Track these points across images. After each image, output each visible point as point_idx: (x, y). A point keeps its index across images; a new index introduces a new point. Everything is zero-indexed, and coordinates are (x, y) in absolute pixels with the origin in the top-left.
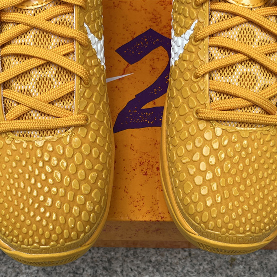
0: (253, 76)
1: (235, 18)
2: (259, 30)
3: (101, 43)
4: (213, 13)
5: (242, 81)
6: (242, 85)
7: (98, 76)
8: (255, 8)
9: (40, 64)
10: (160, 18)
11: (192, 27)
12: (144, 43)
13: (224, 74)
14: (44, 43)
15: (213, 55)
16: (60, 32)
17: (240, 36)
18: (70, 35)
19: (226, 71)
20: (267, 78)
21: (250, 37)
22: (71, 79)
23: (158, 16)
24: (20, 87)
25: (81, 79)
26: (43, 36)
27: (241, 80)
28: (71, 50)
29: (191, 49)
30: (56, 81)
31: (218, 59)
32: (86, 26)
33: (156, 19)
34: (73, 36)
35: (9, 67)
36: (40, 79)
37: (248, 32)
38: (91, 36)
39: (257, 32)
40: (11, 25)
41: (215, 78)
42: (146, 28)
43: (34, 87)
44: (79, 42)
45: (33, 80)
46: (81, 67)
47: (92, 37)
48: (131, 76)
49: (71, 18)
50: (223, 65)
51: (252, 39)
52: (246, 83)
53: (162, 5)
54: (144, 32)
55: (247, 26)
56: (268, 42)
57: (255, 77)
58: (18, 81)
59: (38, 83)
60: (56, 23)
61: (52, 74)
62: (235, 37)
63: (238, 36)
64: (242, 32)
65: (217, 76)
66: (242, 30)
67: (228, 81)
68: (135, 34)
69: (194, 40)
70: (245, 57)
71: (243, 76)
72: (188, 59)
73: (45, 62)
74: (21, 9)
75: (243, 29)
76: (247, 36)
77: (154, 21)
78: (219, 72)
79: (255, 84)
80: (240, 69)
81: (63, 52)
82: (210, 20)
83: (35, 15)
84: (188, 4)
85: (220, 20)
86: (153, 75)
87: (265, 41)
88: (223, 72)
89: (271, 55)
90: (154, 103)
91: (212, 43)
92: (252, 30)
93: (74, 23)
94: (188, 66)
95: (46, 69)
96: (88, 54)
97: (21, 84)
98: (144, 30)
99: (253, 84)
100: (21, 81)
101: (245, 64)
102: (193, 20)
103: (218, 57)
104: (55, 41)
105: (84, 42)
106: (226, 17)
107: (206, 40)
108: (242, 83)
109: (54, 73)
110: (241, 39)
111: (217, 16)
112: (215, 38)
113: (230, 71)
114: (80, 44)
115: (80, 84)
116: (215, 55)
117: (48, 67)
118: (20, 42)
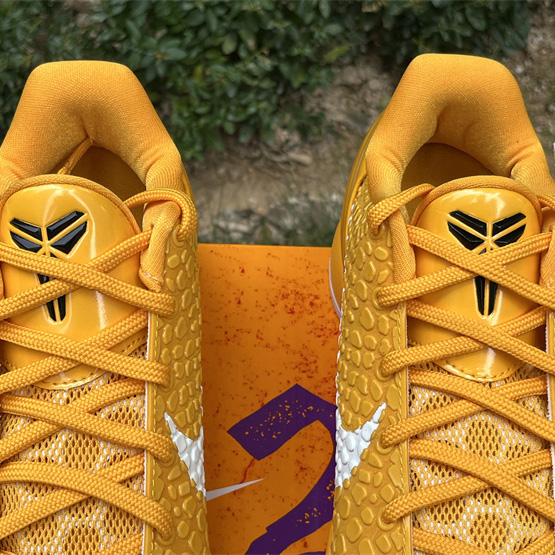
0: (501, 523)
1: (460, 402)
2: (508, 427)
3: (196, 444)
4: (415, 391)
5: (479, 532)
6: (479, 540)
7: (190, 516)
8: (497, 381)
9: (75, 501)
10: (315, 362)
11: (377, 416)
12: (285, 414)
13: (443, 517)
14: (84, 457)
15: (419, 477)
16: (117, 437)
17: (470, 438)
18: (136, 442)
19: (446, 510)
20: (528, 524)
21: (490, 441)
22: (134, 529)
23: (312, 359)
24: (32, 549)
25: (155, 530)
26: (83, 442)
27: (475, 530)
28: (138, 470)
29: (376, 461)
30: (105, 535)
31: (429, 486)
32: (168, 418)
33: (307, 365)
34: (141, 443)
35: (12, 504)
36: (73, 531)
37: (487, 431)
38: (177, 437)
39: (504, 430)
40: (21, 421)
41: (425, 525)
42: (289, 382)
43: (60, 548)
44: (152, 454)
45: (59, 533)
46: (155, 506)
47: (179, 439)
48: (259, 484)
49: (139, 404)
50: (439, 499)
51: (494, 445)
52: (486, 537)
53: (319, 336)
54: (283, 391)
55: (483, 418)
56: (526, 449)
57: (504, 524)
58: (29, 535)
59: (69, 539)
60: (110, 417)
61: (97, 520)
62: (460, 439)
63: (467, 439)
64: (473, 431)
65: (427, 521)
66: (473, 425)
67: (450, 532)
68: (266, 395)
69: (381, 443)
70: (483, 484)
71: (479, 522)
72: (369, 479)
73: (85, 497)
74: (42, 390)
75: (477, 424)
76: (484, 438)
77: (303, 368)
78: (432, 511)
79: (504, 539)
80: (474, 508)
81: (121, 475)
82: (410, 405)
83: (68, 401)
84: (367, 369)
85: (431, 406)
86: (303, 481)
87: (520, 448)
88: (439, 511)
89: (534, 477)
90: (305, 545)
91: (415, 453)
92: (493, 426)
93: (144, 414)
94: (369, 494)
95: (87, 511)
96: (171, 474)
97: (35, 542)
98: (285, 388)
99: (501, 538)
100: (36, 535)
101: (482, 496)
102: (377, 403)
103: (430, 481)
104: (105, 452)
105: (163, 453)
106: (441, 398)
107: (405, 445)
108: (479, 537)
109: (102, 518)
110: (474, 445)
111: (423, 398)
112: (422, 442)
113: (454, 510)
114: (156, 458)
115: (154, 541)
116: (422, 476)
117: (90, 504)
118: (37, 455)
